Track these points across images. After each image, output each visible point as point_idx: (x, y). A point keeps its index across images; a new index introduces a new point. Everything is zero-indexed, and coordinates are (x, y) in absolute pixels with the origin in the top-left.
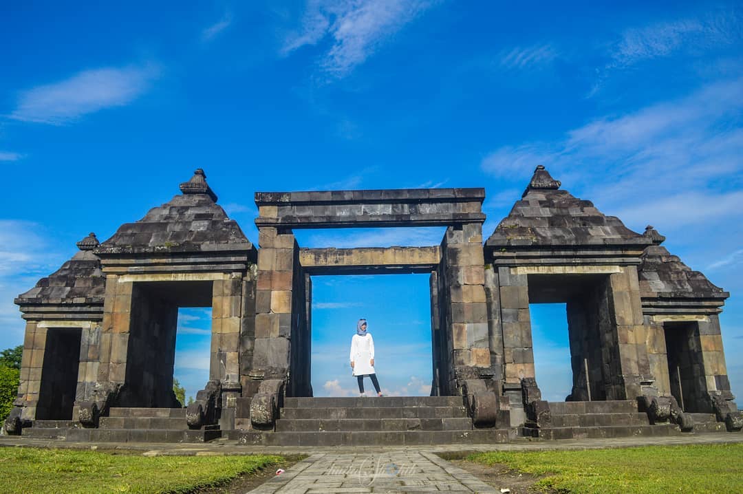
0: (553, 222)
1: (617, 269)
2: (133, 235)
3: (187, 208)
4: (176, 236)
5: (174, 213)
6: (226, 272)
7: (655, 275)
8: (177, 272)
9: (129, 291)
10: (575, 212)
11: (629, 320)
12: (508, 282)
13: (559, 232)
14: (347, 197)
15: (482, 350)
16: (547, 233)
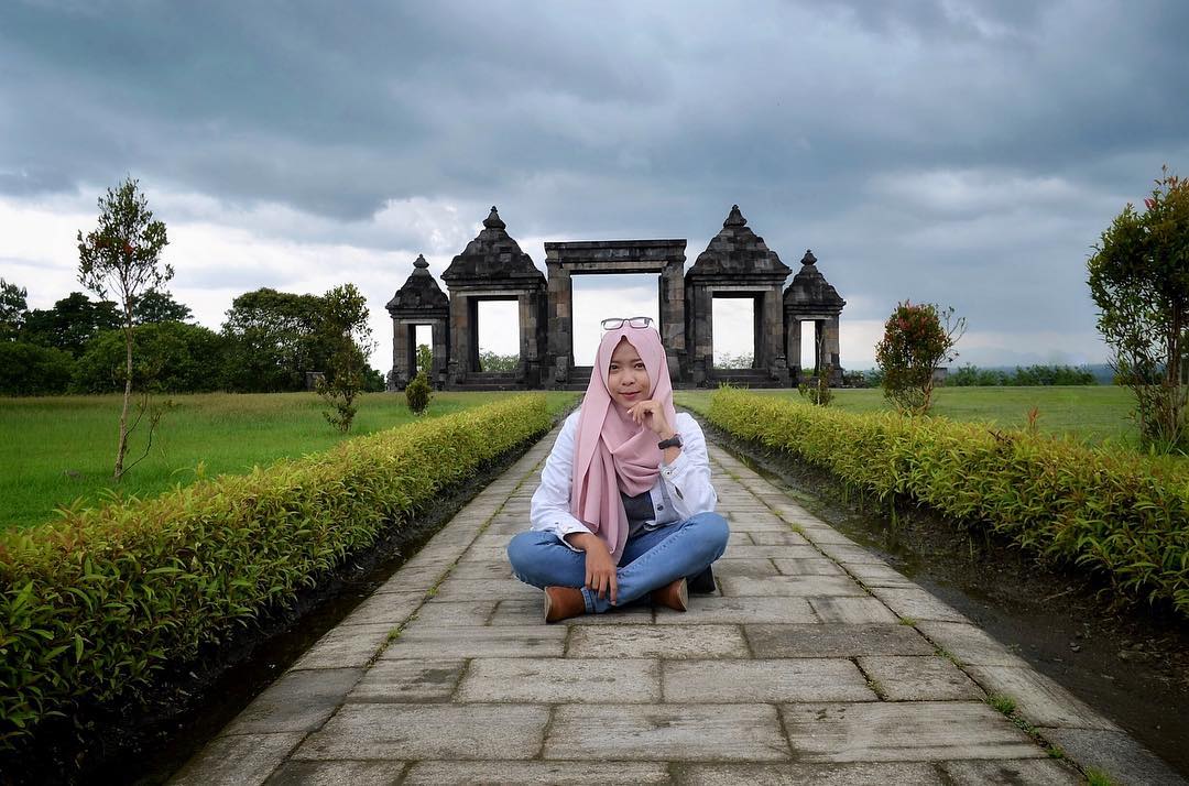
0: (733, 256)
1: (770, 288)
2: (463, 264)
3: (493, 242)
4: (491, 265)
5: (485, 247)
6: (525, 289)
7: (801, 288)
8: (494, 290)
9: (465, 301)
10: (750, 247)
11: (774, 320)
12: (700, 295)
13: (735, 264)
14: (601, 246)
15: (681, 339)
16: (727, 264)
